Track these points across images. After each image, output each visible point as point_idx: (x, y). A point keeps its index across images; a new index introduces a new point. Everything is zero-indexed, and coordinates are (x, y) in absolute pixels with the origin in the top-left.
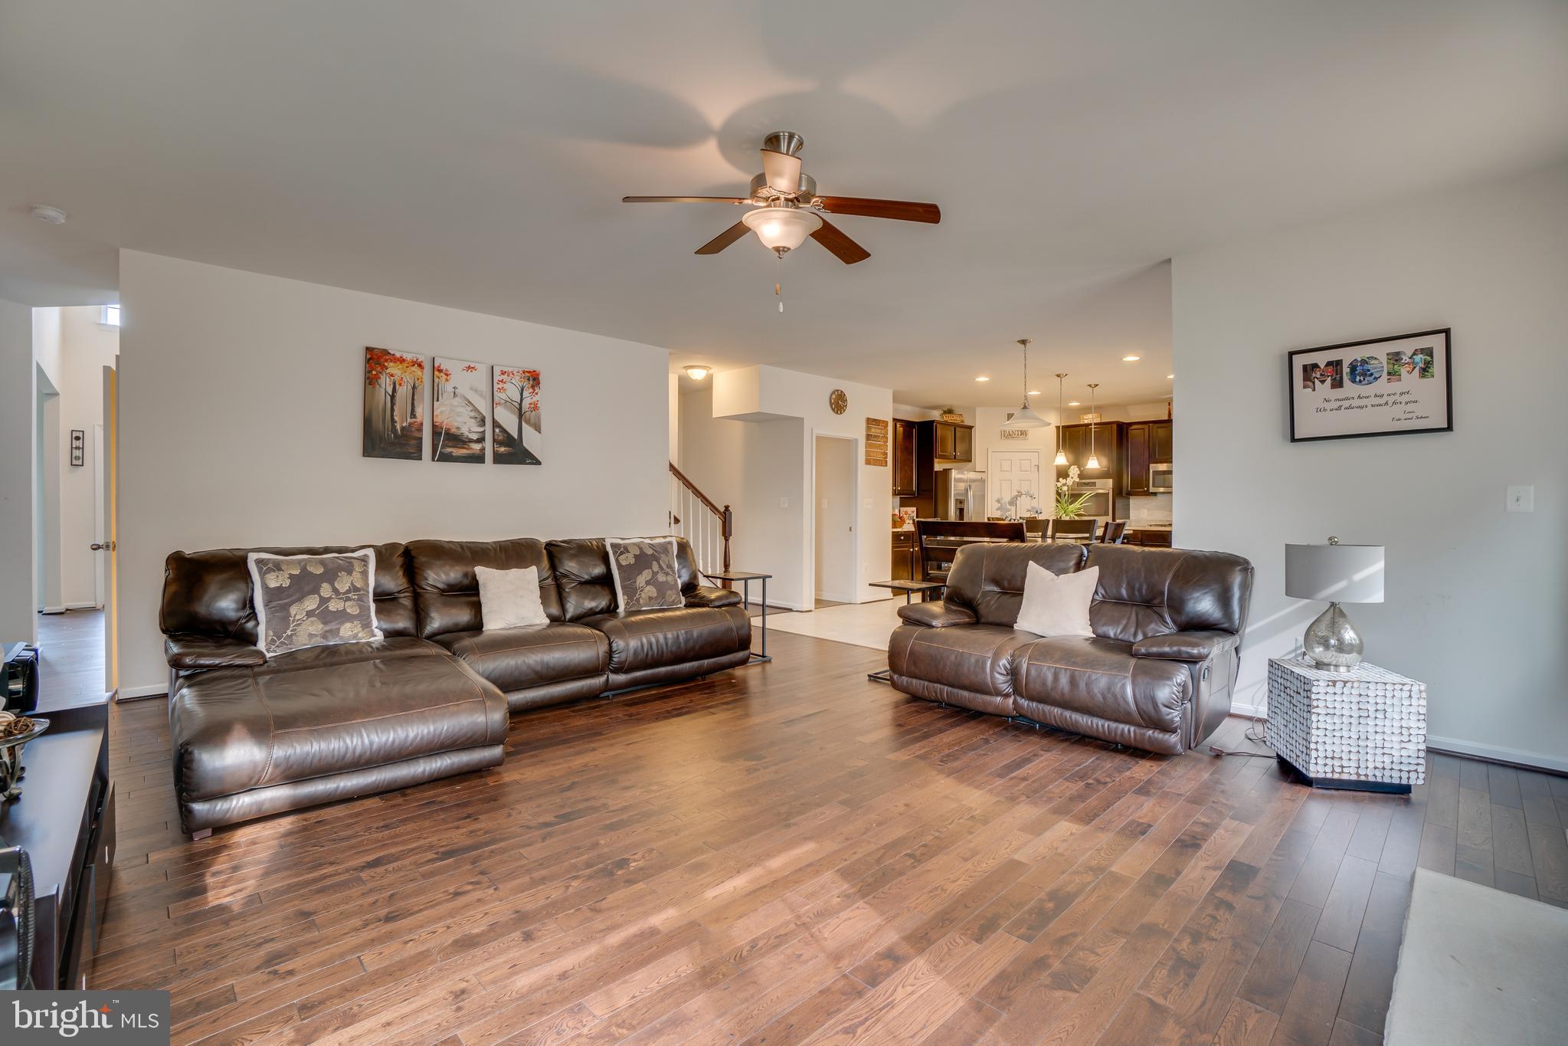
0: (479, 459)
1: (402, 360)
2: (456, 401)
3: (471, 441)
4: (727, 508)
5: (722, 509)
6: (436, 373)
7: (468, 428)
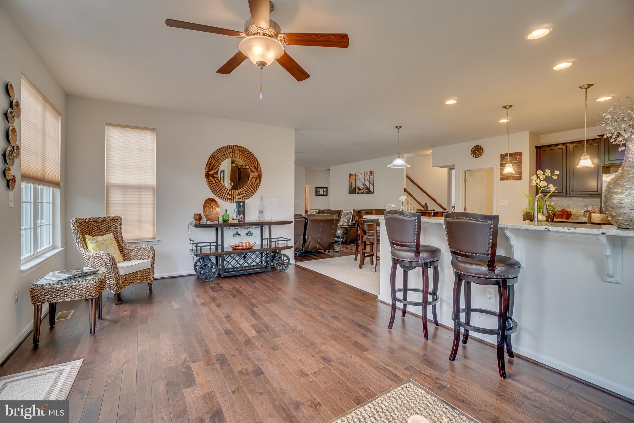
0: (363, 193)
1: (353, 175)
2: (360, 181)
3: (362, 189)
4: (426, 204)
5: (424, 205)
6: (356, 176)
7: (361, 187)
